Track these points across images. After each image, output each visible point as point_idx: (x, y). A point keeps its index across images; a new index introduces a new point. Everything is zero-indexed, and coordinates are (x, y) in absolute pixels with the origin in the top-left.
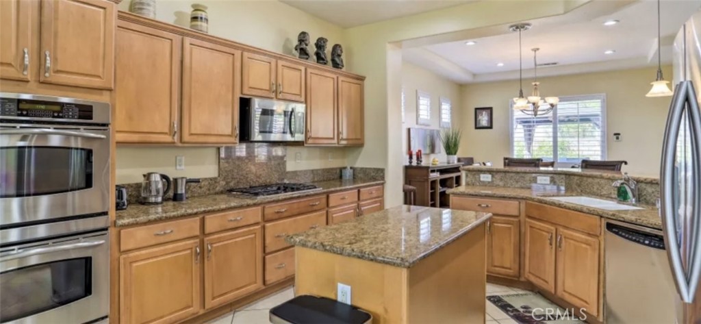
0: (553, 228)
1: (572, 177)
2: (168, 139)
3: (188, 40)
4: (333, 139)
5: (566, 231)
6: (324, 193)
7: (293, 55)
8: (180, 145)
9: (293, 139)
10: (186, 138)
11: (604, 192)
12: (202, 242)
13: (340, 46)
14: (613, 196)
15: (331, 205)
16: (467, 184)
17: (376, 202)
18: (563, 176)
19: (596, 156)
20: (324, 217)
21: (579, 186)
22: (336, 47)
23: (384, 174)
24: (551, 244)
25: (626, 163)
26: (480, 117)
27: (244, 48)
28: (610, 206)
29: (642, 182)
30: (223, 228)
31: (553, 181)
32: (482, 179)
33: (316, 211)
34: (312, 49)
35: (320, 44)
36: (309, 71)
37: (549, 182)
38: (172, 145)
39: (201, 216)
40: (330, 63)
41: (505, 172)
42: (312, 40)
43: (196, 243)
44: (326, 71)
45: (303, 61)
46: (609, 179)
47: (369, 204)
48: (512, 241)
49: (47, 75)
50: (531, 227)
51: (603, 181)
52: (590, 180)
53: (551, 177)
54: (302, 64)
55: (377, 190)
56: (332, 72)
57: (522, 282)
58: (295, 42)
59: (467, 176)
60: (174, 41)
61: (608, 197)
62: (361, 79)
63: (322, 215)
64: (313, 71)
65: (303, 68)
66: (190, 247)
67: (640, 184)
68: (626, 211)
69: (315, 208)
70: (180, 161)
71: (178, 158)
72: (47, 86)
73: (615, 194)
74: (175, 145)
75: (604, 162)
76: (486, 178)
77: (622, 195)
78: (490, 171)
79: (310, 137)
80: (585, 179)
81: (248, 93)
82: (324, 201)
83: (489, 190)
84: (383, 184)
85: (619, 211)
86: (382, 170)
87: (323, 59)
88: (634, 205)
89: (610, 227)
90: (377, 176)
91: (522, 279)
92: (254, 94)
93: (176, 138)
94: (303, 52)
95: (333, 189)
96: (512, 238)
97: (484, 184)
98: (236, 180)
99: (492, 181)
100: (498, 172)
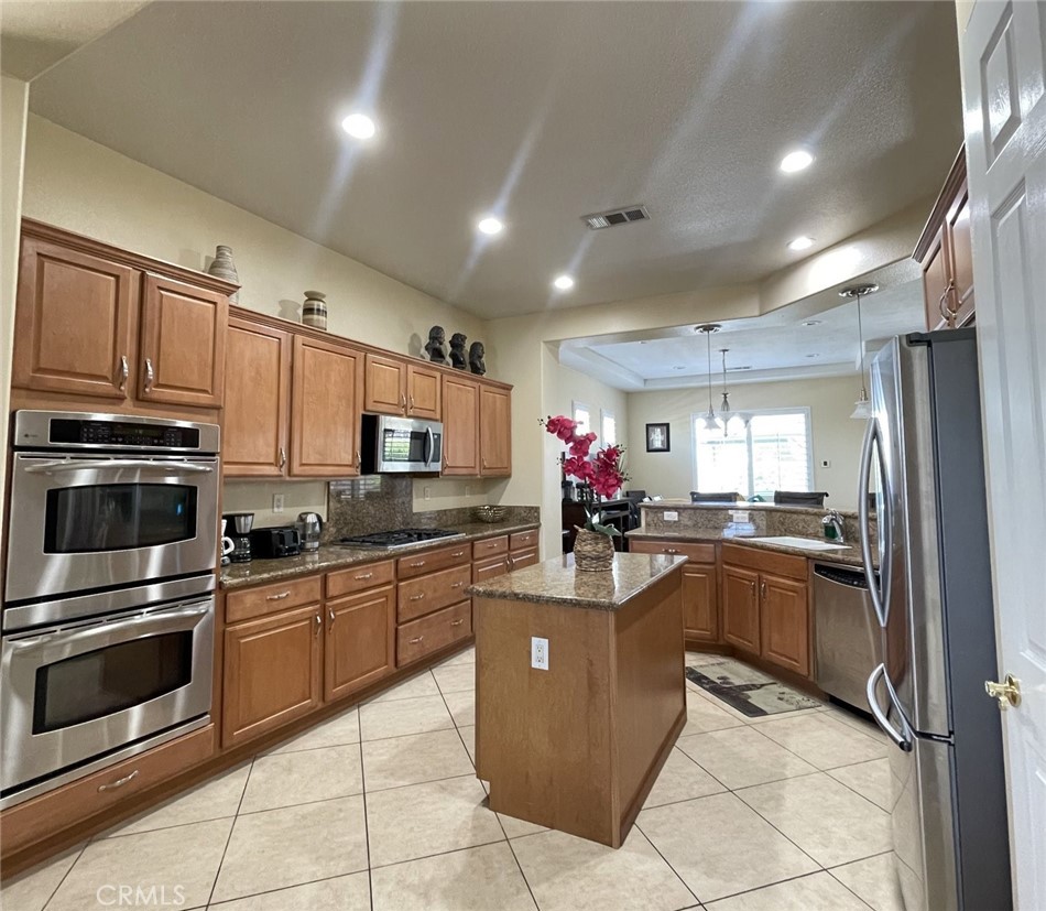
0: (755, 574)
1: (774, 514)
2: (272, 470)
3: (299, 339)
4: (474, 467)
5: (769, 577)
6: (468, 541)
7: (422, 356)
8: (288, 478)
9: (427, 470)
10: (296, 469)
11: (811, 531)
12: (324, 608)
13: (481, 345)
14: (820, 535)
15: (476, 556)
16: (648, 525)
17: (528, 552)
18: (764, 513)
19: (801, 487)
20: (469, 573)
21: (783, 524)
22: (475, 346)
23: (539, 514)
24: (754, 595)
25: (827, 495)
26: (653, 437)
27: (367, 349)
28: (818, 546)
29: (850, 517)
30: (348, 590)
31: (752, 519)
32: (666, 518)
33: (459, 565)
34: (447, 349)
35: (457, 342)
36: (446, 377)
37: (747, 520)
38: (278, 479)
39: (322, 574)
40: (469, 367)
41: (695, 509)
42: (448, 337)
43: (316, 610)
44: (463, 377)
45: (435, 365)
46: (815, 514)
47: (522, 554)
48: (708, 595)
49: (147, 390)
50: (729, 575)
51: (808, 518)
52: (795, 516)
53: (750, 514)
54: (437, 370)
55: (531, 535)
56: (473, 380)
57: (721, 646)
58: (425, 340)
59: (647, 514)
60: (282, 341)
61: (815, 536)
62: (508, 388)
63: (465, 570)
64: (452, 378)
65: (438, 375)
66: (308, 616)
67: (848, 521)
68: (835, 551)
69: (458, 560)
70: (279, 500)
71: (276, 497)
72: (146, 404)
73: (822, 532)
74: (282, 479)
75: (812, 494)
76: (671, 516)
77: (830, 534)
78: (675, 509)
79: (448, 467)
80: (788, 515)
81: (374, 409)
82: (468, 550)
83: (675, 531)
84: (537, 528)
85: (827, 551)
86: (537, 509)
87: (461, 363)
88: (842, 544)
89: (819, 568)
90: (531, 516)
91: (721, 642)
92: (381, 410)
93: (284, 469)
94: (437, 354)
95: (479, 535)
96: (708, 592)
97: (669, 524)
98: (350, 526)
99: (679, 521)
100: (685, 508)
